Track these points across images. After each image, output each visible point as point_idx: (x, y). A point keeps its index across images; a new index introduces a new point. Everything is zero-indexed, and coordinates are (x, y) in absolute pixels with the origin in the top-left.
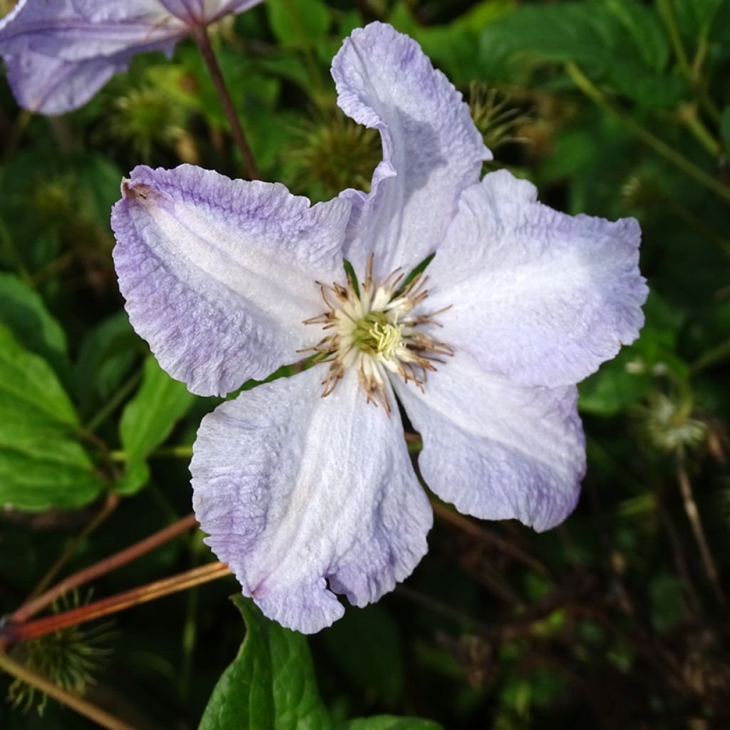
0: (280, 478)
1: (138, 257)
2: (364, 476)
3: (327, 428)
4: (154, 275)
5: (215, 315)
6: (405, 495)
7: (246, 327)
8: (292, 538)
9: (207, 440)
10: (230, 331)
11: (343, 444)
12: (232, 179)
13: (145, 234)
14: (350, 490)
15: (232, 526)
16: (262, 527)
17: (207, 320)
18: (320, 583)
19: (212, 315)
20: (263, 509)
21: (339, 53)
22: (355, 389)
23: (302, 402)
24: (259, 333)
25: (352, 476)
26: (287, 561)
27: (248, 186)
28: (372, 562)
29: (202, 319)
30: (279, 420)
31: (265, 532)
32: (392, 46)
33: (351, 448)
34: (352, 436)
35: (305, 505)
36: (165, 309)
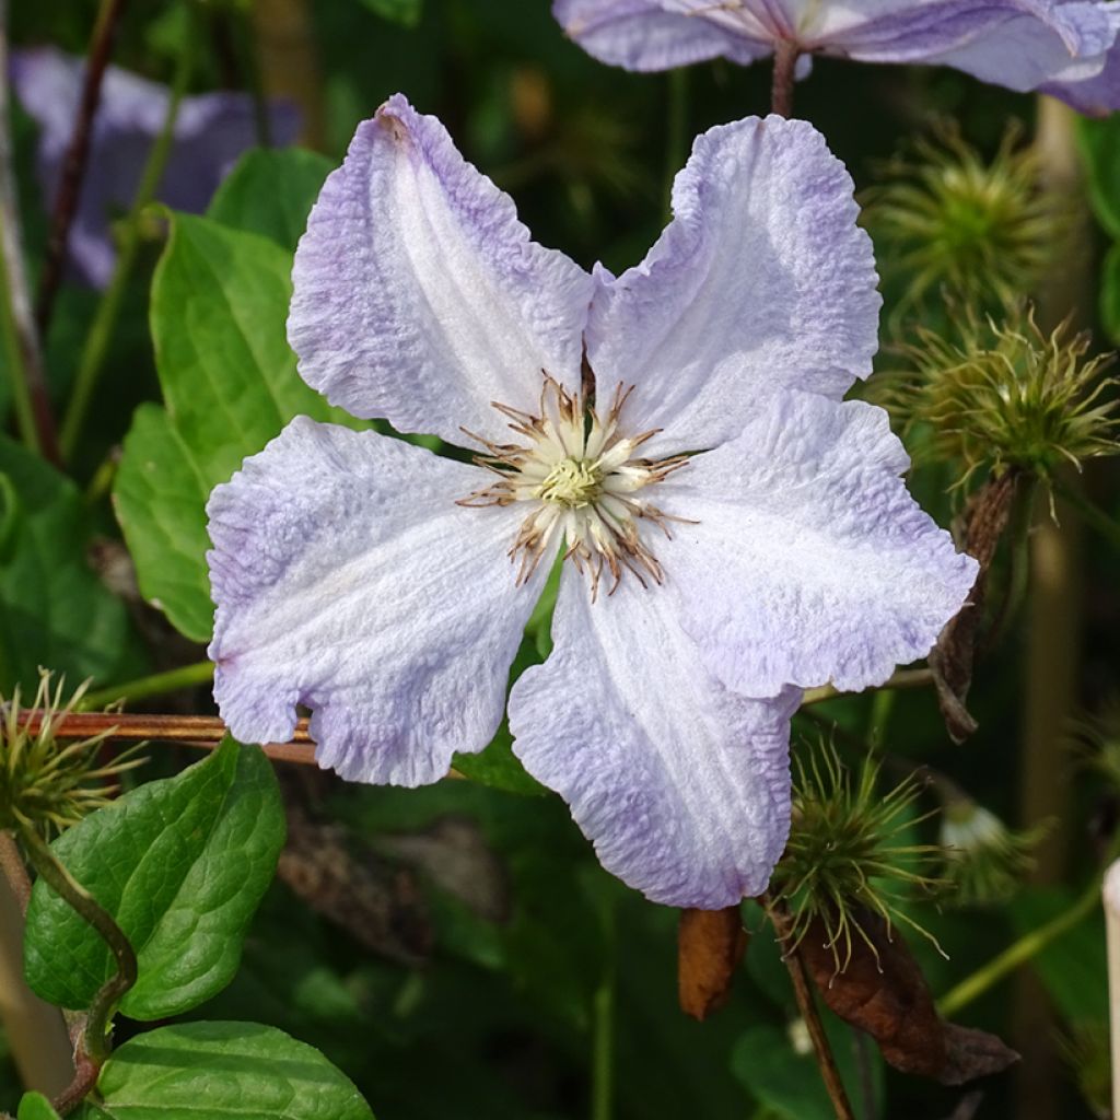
0: (329, 538)
1: (346, 193)
2: (429, 618)
3: (435, 541)
4: (348, 222)
5: (380, 307)
6: (470, 689)
7: (411, 348)
8: (297, 623)
9: (288, 446)
10: (386, 336)
11: (436, 568)
12: (466, 160)
13: (376, 177)
14: (400, 619)
15: (239, 550)
16: (272, 578)
17: (366, 304)
18: (291, 694)
19: (376, 305)
20: (284, 555)
21: (727, 126)
22: (510, 531)
23: (427, 490)
24: (424, 370)
25: (415, 608)
26: (275, 646)
27: (476, 179)
28: (367, 721)
29: (361, 299)
30: (381, 483)
31: (271, 588)
32: (808, 161)
33: (440, 579)
34: (456, 570)
35: (337, 596)
36: (332, 263)
